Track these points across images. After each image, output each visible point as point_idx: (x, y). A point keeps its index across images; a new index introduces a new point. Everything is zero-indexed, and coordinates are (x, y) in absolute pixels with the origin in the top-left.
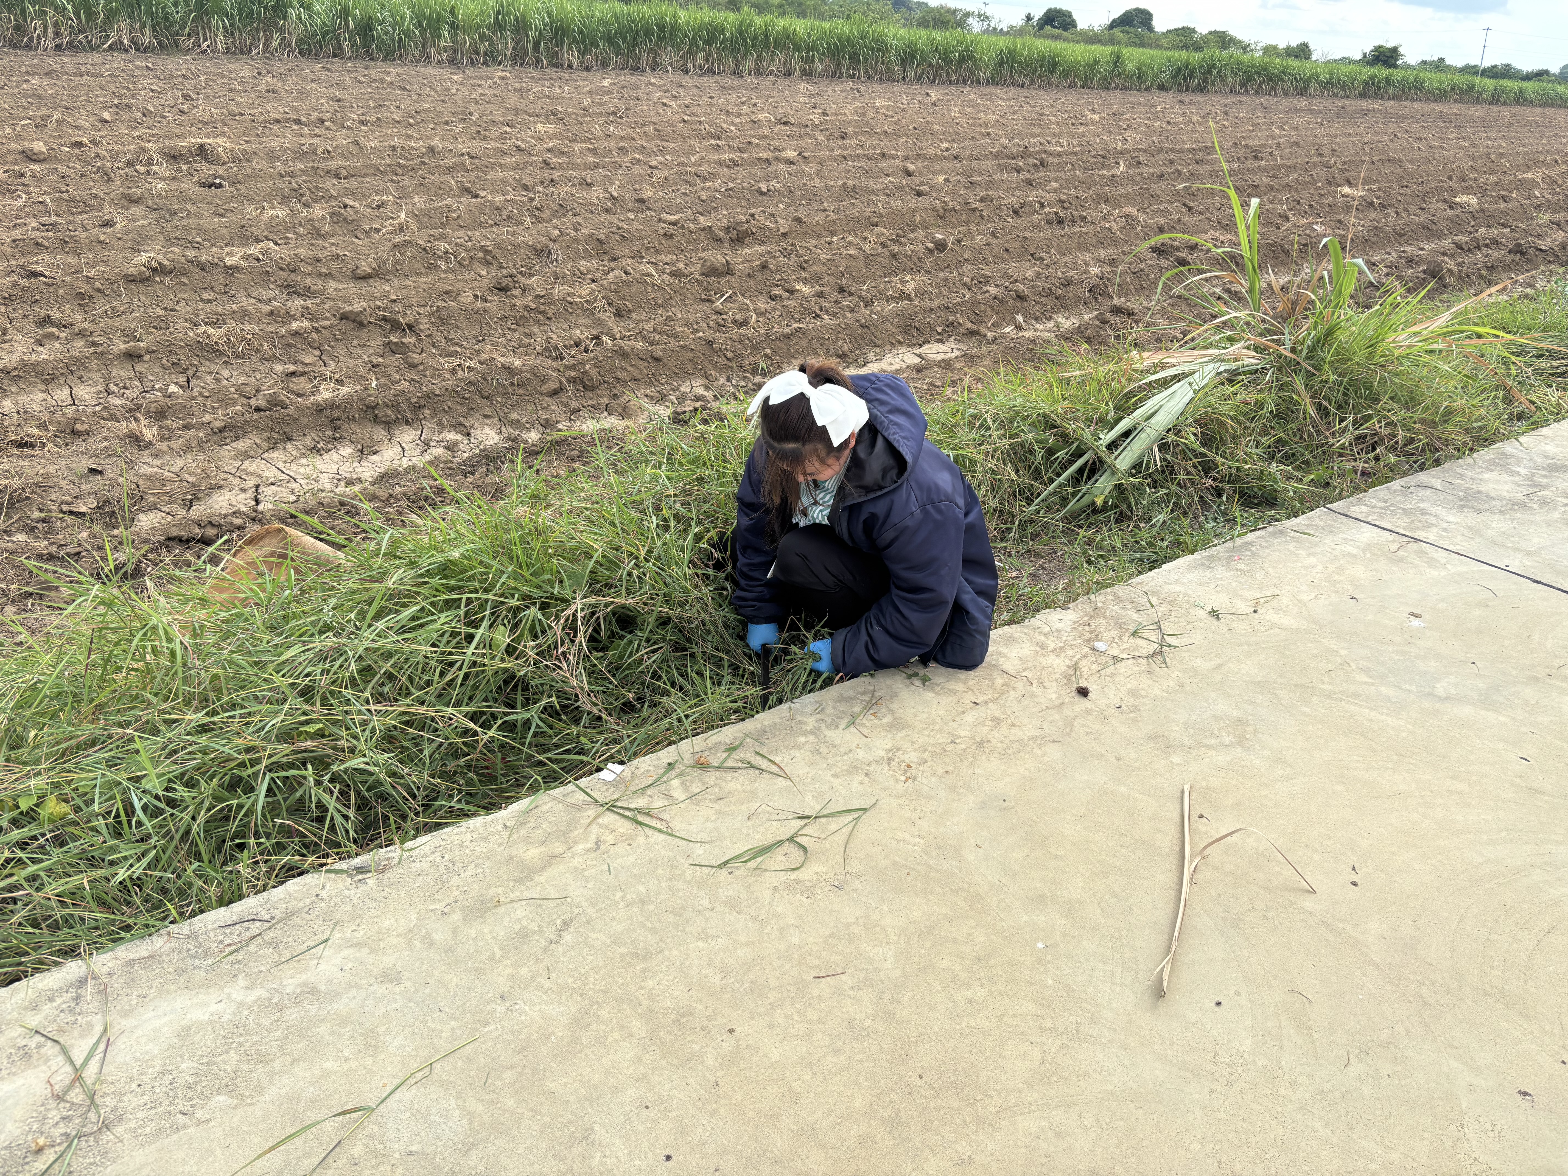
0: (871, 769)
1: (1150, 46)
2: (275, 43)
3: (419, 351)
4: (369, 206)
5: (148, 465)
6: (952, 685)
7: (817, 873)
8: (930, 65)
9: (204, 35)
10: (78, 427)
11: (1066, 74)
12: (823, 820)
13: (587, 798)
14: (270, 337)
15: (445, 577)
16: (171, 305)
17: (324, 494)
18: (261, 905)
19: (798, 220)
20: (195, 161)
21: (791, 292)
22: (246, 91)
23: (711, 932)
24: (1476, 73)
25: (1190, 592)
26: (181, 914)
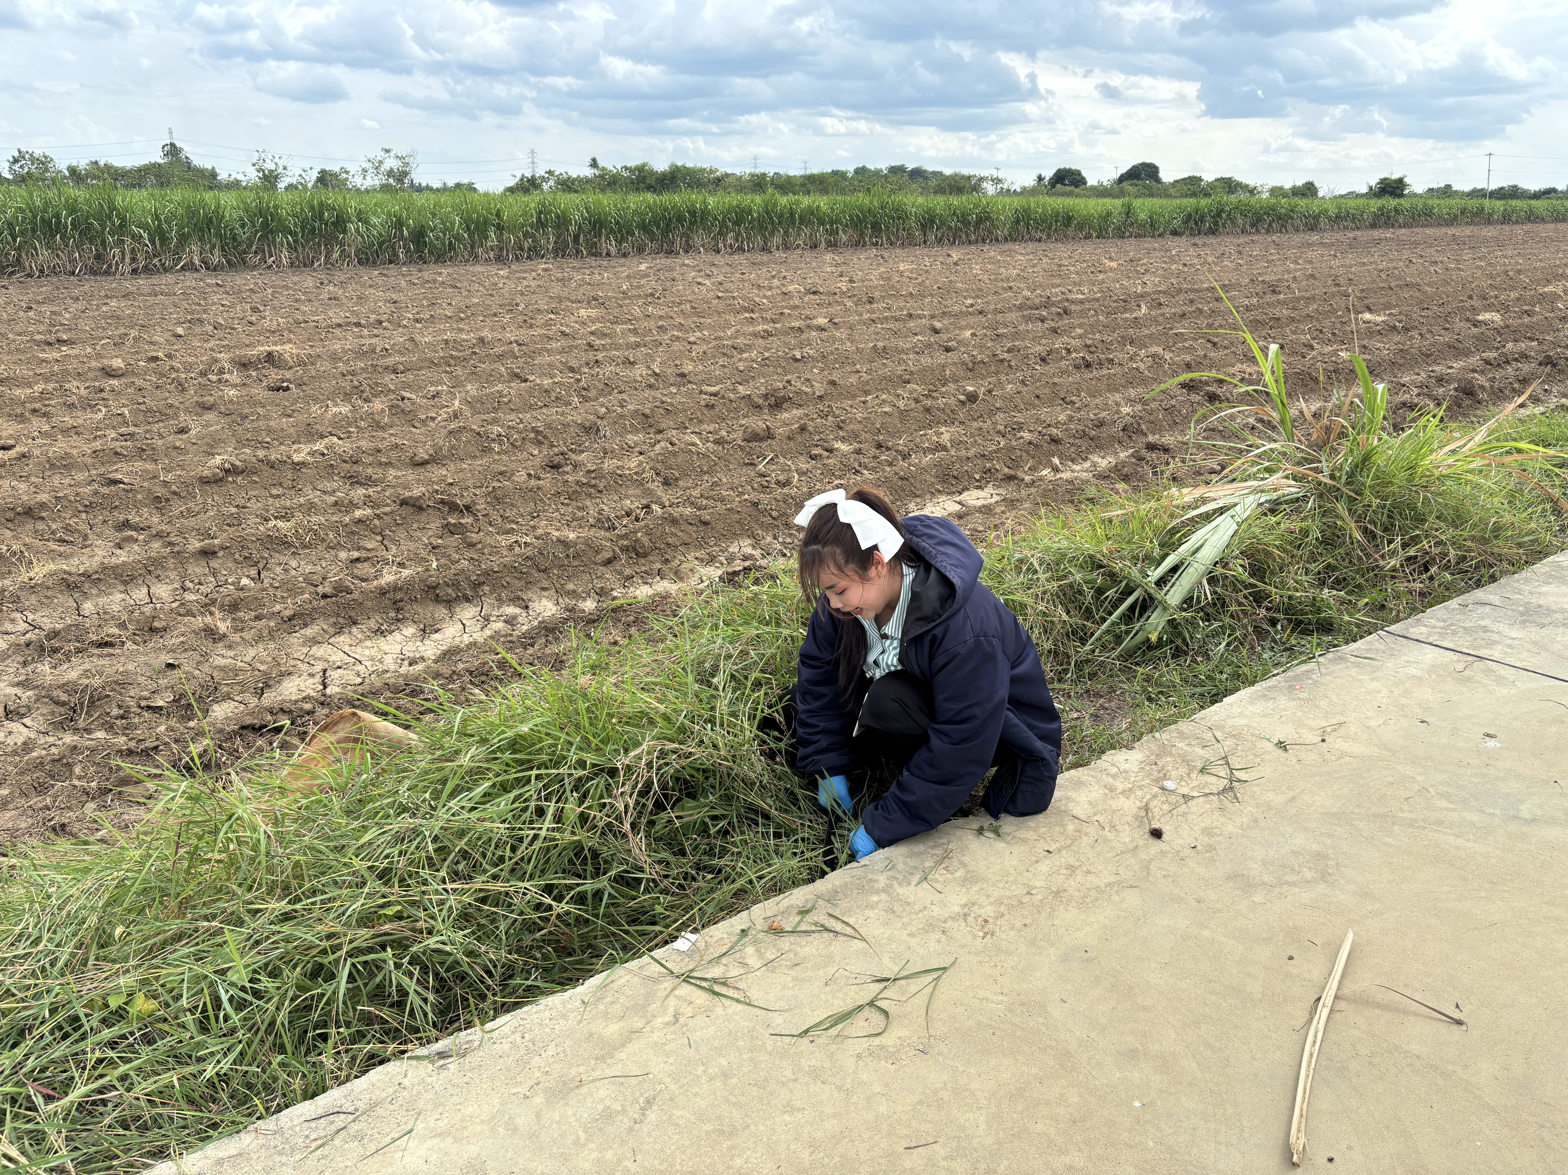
0: (948, 925)
1: (1160, 196)
2: (336, 255)
3: (476, 530)
4: (425, 397)
5: (222, 657)
6: (1023, 834)
7: (900, 1038)
8: (950, 228)
9: (270, 252)
10: (157, 624)
11: (1080, 227)
12: (903, 982)
13: (663, 970)
14: (335, 527)
15: (515, 752)
16: (242, 502)
17: (388, 675)
18: (345, 1097)
19: (833, 383)
20: (263, 368)
21: (830, 451)
22: (310, 301)
23: (798, 1104)
24: (1484, 196)
25: (1254, 725)
26: (267, 1109)
